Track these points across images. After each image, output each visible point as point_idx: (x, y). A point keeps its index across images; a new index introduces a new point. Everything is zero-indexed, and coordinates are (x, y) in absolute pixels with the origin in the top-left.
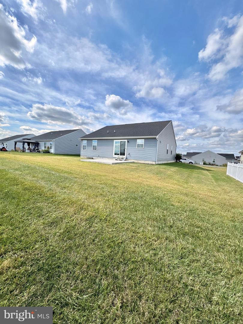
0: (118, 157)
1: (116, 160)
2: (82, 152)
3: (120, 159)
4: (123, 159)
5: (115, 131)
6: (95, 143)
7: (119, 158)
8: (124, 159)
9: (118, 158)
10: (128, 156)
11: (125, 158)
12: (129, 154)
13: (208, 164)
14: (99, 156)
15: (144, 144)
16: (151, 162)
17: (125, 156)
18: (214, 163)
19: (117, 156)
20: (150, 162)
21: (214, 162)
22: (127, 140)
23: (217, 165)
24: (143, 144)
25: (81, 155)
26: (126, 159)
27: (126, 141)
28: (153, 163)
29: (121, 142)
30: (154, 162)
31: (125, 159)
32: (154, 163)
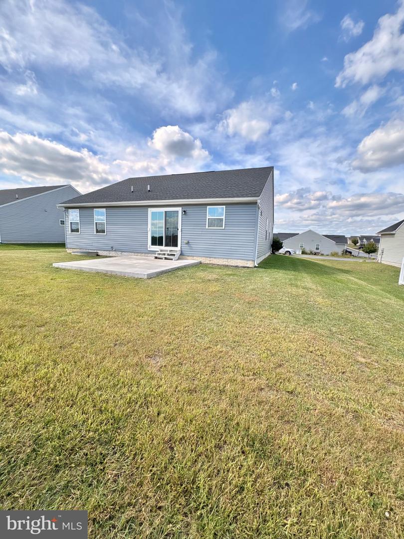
0: (161, 251)
1: (156, 258)
2: (70, 238)
3: (166, 256)
4: (174, 255)
5: (149, 186)
6: (100, 216)
7: (164, 254)
8: (177, 256)
9: (159, 254)
10: (186, 248)
11: (179, 253)
12: (188, 242)
13: (309, 252)
14: (112, 247)
15: (224, 217)
16: (243, 261)
17: (178, 248)
18: (317, 251)
19: (157, 248)
20: (240, 263)
21: (317, 249)
22: (181, 208)
23: (322, 255)
24: (223, 219)
25: (68, 245)
26: (182, 254)
27: (179, 209)
28: (247, 266)
29: (166, 212)
30: (251, 262)
31: (177, 254)
32: (250, 264)
